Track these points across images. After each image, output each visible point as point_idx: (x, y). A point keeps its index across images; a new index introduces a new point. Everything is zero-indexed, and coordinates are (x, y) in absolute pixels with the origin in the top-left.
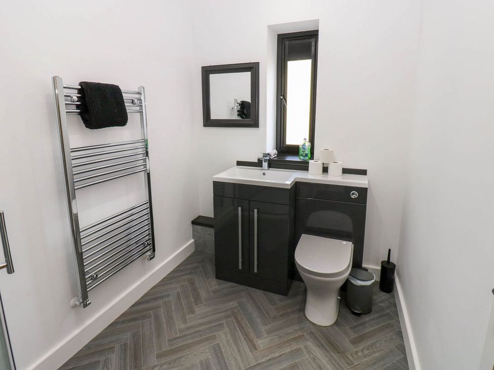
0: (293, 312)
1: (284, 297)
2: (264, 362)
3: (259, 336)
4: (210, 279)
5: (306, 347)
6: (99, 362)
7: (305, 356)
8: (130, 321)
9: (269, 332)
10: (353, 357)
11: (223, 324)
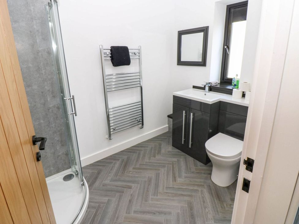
0: (204, 173)
1: (204, 165)
2: (176, 188)
3: (180, 176)
4: (169, 146)
5: (202, 191)
6: (113, 162)
7: (199, 194)
8: (129, 152)
9: (186, 177)
10: (227, 206)
11: (165, 166)
